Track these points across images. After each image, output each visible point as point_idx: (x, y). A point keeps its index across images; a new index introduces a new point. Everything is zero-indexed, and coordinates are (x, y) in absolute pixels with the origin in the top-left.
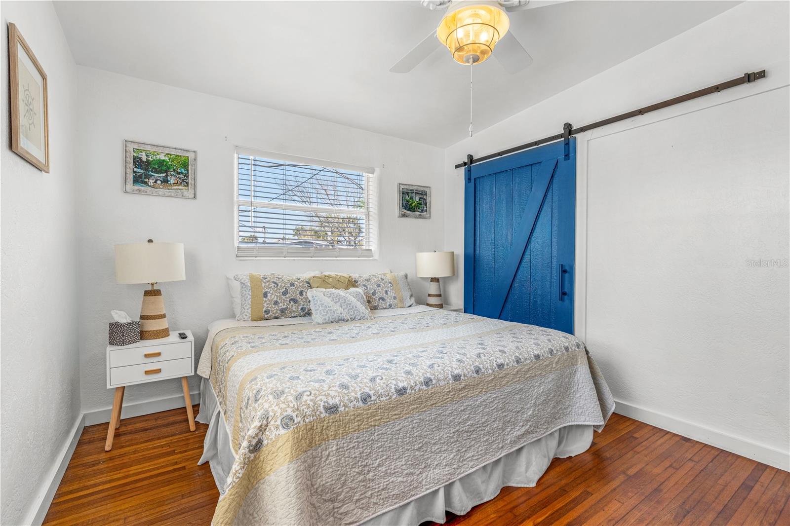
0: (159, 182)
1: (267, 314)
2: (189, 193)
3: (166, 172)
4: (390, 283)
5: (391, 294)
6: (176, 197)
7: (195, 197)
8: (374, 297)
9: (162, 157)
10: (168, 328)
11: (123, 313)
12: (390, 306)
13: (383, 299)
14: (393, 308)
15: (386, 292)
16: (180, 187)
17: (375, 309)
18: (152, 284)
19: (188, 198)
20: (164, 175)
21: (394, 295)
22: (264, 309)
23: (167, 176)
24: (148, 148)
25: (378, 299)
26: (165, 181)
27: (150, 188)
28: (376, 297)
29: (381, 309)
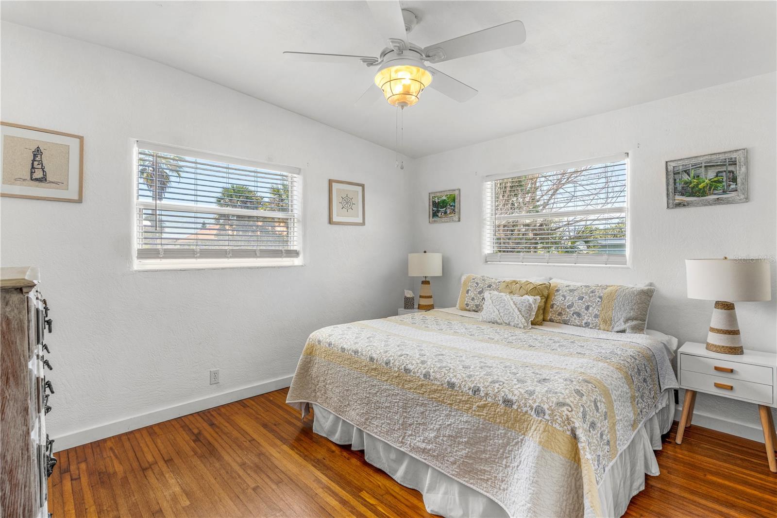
0: (443, 214)
1: (467, 307)
2: (456, 218)
3: (446, 206)
4: (600, 297)
5: (594, 310)
6: (450, 222)
7: (459, 221)
8: (568, 310)
9: (444, 198)
10: (433, 305)
11: (410, 292)
12: (587, 325)
13: (579, 315)
14: (591, 328)
15: (587, 308)
16: (452, 215)
17: (565, 324)
18: (426, 277)
19: (455, 221)
20: (445, 209)
21: (597, 313)
22: (466, 303)
23: (446, 209)
24: (438, 194)
25: (572, 313)
26: (445, 213)
27: (439, 219)
28: (571, 311)
29: (574, 325)
